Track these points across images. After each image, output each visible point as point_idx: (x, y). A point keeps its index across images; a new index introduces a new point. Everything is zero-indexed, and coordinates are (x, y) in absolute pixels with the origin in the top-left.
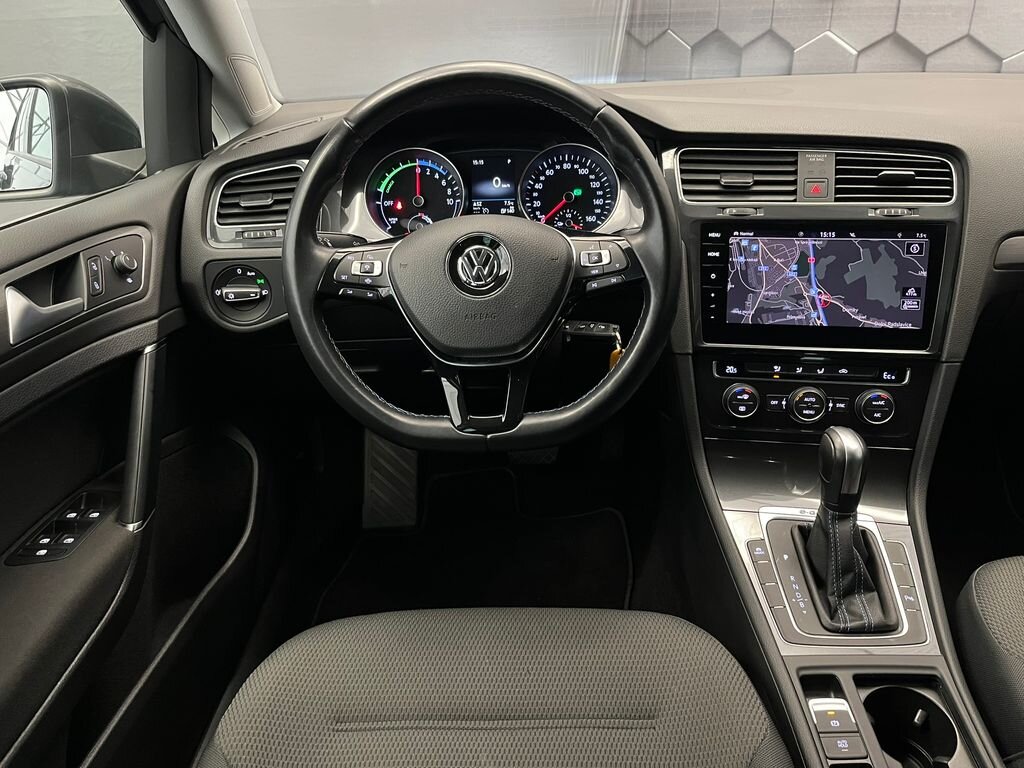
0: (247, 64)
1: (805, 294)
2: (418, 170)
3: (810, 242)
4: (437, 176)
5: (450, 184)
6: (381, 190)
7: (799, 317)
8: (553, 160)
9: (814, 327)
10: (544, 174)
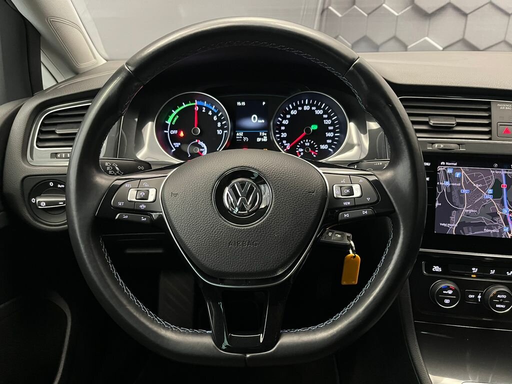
0: (69, 27)
1: (499, 213)
2: (197, 108)
3: (503, 172)
4: (210, 113)
5: (219, 120)
6: (169, 122)
7: (494, 231)
8: (296, 103)
9: (506, 238)
10: (290, 114)
